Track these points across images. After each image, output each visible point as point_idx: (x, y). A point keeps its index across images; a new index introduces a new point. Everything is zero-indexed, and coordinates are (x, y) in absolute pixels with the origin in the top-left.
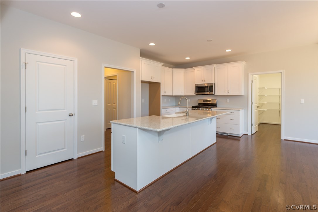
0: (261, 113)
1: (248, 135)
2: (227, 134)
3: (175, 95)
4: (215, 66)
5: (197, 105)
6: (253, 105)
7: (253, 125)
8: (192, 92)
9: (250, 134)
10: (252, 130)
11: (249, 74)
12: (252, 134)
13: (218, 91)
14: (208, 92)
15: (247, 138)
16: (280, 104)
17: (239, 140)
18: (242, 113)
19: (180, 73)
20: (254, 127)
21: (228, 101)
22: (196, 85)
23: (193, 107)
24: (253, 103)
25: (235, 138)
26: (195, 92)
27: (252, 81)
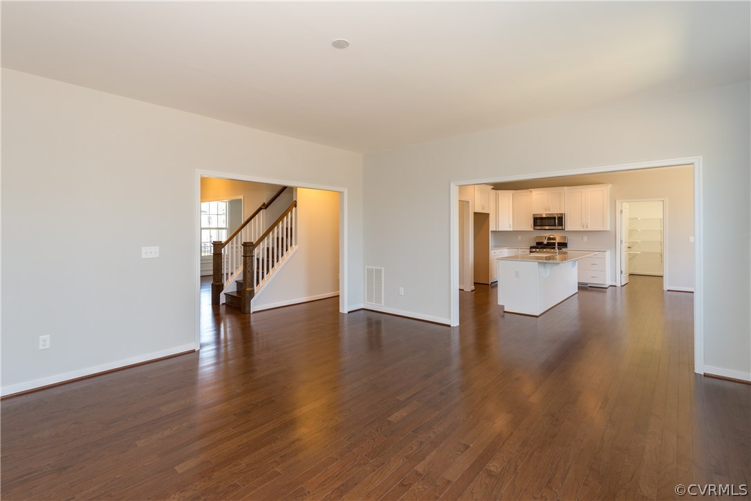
0: (631, 258)
1: (615, 286)
2: (587, 284)
3: (500, 230)
4: (566, 188)
5: (535, 245)
6: (624, 244)
7: (624, 273)
8: (528, 225)
9: (618, 285)
10: (621, 280)
11: (617, 201)
12: (622, 286)
13: (569, 225)
14: (555, 225)
15: (616, 291)
16: (662, 243)
17: (605, 292)
18: (608, 254)
19: (506, 197)
20: (623, 275)
21: (585, 238)
22: (534, 215)
23: (531, 248)
24: (623, 242)
25: (600, 289)
26: (533, 225)
27: (621, 211)
